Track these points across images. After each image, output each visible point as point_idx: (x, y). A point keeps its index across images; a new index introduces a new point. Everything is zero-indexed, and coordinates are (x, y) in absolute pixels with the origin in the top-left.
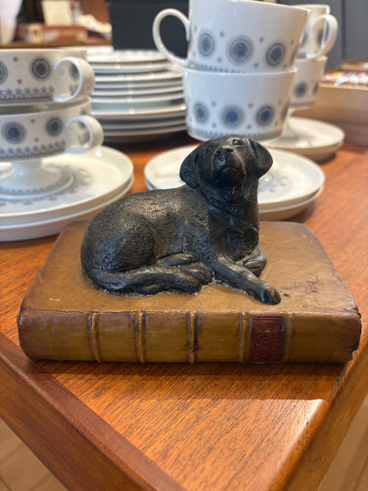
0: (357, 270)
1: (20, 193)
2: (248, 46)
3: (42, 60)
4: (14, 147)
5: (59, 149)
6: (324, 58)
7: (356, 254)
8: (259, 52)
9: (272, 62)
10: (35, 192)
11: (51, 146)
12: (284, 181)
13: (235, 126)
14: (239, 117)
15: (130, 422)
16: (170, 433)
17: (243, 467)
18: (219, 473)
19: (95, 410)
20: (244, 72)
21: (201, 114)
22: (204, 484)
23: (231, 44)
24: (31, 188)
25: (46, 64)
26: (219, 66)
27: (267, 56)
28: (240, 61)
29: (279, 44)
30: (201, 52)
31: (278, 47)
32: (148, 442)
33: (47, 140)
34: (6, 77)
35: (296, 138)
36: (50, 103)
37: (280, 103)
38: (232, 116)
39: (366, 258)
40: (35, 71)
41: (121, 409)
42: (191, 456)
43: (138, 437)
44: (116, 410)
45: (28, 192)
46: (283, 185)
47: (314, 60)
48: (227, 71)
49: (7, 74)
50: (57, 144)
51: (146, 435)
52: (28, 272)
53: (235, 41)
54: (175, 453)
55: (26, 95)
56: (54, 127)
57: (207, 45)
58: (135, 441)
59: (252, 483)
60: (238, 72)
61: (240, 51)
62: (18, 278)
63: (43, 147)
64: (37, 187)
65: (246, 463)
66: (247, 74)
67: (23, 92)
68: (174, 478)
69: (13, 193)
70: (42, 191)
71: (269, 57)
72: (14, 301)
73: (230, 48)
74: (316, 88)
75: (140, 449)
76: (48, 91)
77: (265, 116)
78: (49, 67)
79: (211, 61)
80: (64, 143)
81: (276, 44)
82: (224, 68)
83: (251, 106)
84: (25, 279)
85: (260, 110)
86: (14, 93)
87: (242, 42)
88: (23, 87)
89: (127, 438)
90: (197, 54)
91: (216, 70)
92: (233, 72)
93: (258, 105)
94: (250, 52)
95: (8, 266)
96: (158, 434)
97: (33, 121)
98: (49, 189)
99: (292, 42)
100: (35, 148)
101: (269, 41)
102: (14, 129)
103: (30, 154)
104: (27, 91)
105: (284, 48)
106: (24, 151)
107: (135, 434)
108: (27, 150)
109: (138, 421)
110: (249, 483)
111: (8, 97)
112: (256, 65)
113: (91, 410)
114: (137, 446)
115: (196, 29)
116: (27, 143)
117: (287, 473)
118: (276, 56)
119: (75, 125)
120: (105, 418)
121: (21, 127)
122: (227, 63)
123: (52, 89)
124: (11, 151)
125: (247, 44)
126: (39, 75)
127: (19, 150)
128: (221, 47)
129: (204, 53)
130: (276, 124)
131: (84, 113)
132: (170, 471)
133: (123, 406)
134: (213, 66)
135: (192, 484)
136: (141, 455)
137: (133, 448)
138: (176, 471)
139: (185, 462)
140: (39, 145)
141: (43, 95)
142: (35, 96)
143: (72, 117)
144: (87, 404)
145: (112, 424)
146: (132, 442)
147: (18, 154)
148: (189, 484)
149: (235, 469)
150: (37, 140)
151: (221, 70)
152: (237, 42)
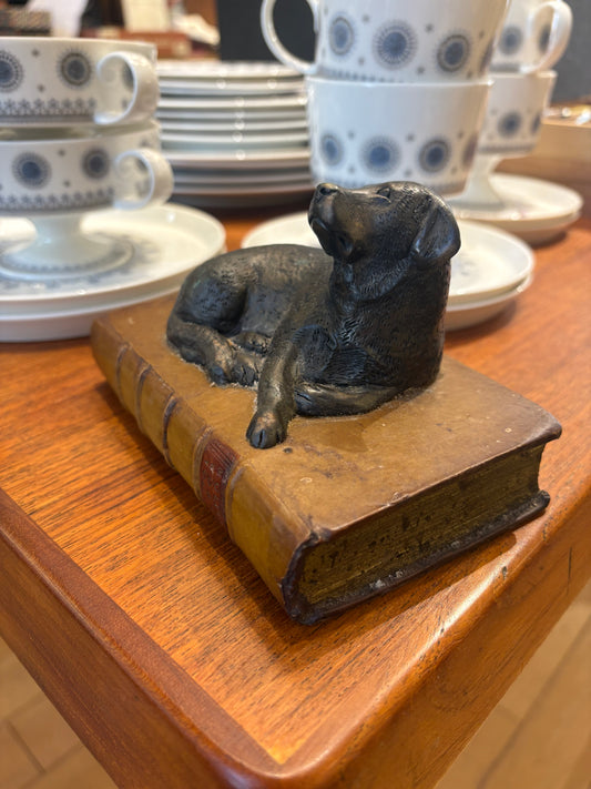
0: (569, 408)
1: (44, 270)
2: (407, 39)
3: (77, 55)
4: (32, 193)
5: (102, 201)
6: (552, 75)
7: (572, 385)
8: (426, 47)
9: (448, 65)
10: (68, 269)
11: (90, 195)
12: (467, 268)
13: (384, 172)
14: (391, 156)
15: (156, 609)
16: (217, 629)
17: (324, 686)
18: (282, 693)
19: (105, 590)
20: (401, 82)
21: (332, 150)
22: (255, 706)
23: (379, 35)
24: (60, 263)
25: (83, 62)
26: (360, 71)
27: (439, 55)
28: (393, 63)
29: (459, 36)
30: (334, 50)
31: (457, 40)
32: (178, 639)
33: (84, 185)
34: (21, 81)
35: (501, 205)
36: (90, 124)
37: (461, 135)
38: (380, 155)
39: (586, 391)
40: (66, 73)
41: (145, 589)
42: (243, 664)
43: (165, 631)
44: (137, 590)
45: (55, 270)
46: (465, 274)
47: (532, 76)
48: (373, 79)
49: (22, 76)
50: (100, 193)
51: (177, 630)
52: (39, 387)
53: (386, 30)
54: (218, 658)
55: (52, 112)
56: (96, 164)
57: (342, 37)
58: (159, 636)
59: (333, 710)
60: (392, 81)
61: (395, 46)
62: (22, 394)
63: (78, 196)
64: (71, 263)
65: (331, 680)
66: (406, 84)
67: (46, 105)
68: (211, 695)
69: (34, 270)
70: (78, 268)
71: (443, 57)
72: (10, 428)
73: (379, 42)
74: (536, 124)
75: (165, 648)
76: (87, 105)
77: (434, 156)
78: (89, 67)
79: (348, 64)
80: (111, 191)
81: (454, 37)
82: (368, 74)
83: (410, 138)
84: (33, 397)
85: (426, 146)
86: (32, 106)
87: (398, 31)
88: (45, 98)
89: (147, 631)
90: (329, 53)
91: (355, 77)
92: (382, 80)
93: (422, 138)
94: (411, 48)
95: (11, 377)
96: (196, 630)
97: (62, 153)
98: (89, 266)
99: (482, 35)
100: (65, 197)
101: (442, 31)
102: (31, 164)
103: (56, 205)
104: (53, 104)
105: (468, 44)
106: (47, 201)
107: (161, 627)
108: (52, 199)
109: (169, 608)
110: (329, 710)
111: (22, 113)
112: (421, 71)
113: (99, 588)
114: (161, 645)
115: (326, 11)
116: (53, 188)
117: (395, 701)
118: (453, 56)
119: (131, 164)
120: (118, 601)
121: (44, 163)
122: (373, 66)
123: (92, 103)
124: (26, 199)
125: (405, 36)
126: (73, 79)
127: (39, 199)
128: (365, 40)
129: (338, 50)
130: (454, 171)
131: (145, 144)
132: (206, 684)
133: (150, 586)
134: (352, 72)
135: (237, 705)
136: (164, 658)
137: (155, 646)
138: (215, 684)
139: (231, 673)
140: (71, 192)
141: (78, 111)
142: (65, 113)
143: (125, 150)
144: (94, 580)
145: (128, 610)
146: (154, 638)
147: (39, 206)
148: (232, 704)
149: (310, 688)
150: (67, 184)
151: (364, 79)
152: (389, 32)
